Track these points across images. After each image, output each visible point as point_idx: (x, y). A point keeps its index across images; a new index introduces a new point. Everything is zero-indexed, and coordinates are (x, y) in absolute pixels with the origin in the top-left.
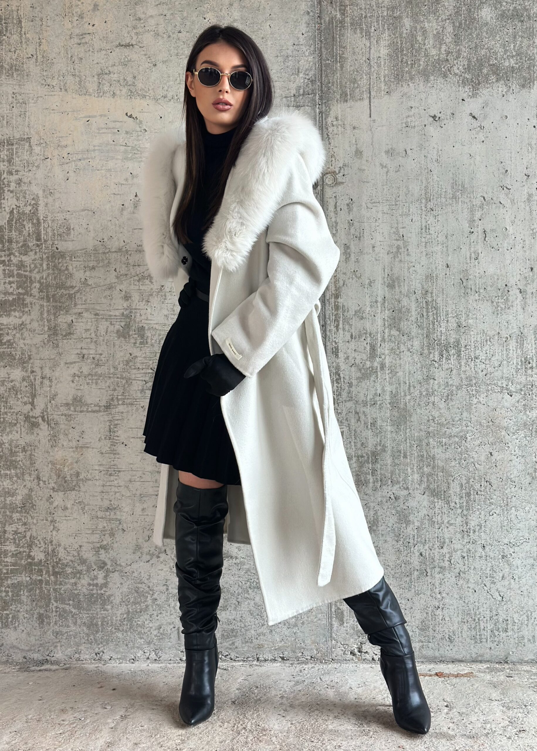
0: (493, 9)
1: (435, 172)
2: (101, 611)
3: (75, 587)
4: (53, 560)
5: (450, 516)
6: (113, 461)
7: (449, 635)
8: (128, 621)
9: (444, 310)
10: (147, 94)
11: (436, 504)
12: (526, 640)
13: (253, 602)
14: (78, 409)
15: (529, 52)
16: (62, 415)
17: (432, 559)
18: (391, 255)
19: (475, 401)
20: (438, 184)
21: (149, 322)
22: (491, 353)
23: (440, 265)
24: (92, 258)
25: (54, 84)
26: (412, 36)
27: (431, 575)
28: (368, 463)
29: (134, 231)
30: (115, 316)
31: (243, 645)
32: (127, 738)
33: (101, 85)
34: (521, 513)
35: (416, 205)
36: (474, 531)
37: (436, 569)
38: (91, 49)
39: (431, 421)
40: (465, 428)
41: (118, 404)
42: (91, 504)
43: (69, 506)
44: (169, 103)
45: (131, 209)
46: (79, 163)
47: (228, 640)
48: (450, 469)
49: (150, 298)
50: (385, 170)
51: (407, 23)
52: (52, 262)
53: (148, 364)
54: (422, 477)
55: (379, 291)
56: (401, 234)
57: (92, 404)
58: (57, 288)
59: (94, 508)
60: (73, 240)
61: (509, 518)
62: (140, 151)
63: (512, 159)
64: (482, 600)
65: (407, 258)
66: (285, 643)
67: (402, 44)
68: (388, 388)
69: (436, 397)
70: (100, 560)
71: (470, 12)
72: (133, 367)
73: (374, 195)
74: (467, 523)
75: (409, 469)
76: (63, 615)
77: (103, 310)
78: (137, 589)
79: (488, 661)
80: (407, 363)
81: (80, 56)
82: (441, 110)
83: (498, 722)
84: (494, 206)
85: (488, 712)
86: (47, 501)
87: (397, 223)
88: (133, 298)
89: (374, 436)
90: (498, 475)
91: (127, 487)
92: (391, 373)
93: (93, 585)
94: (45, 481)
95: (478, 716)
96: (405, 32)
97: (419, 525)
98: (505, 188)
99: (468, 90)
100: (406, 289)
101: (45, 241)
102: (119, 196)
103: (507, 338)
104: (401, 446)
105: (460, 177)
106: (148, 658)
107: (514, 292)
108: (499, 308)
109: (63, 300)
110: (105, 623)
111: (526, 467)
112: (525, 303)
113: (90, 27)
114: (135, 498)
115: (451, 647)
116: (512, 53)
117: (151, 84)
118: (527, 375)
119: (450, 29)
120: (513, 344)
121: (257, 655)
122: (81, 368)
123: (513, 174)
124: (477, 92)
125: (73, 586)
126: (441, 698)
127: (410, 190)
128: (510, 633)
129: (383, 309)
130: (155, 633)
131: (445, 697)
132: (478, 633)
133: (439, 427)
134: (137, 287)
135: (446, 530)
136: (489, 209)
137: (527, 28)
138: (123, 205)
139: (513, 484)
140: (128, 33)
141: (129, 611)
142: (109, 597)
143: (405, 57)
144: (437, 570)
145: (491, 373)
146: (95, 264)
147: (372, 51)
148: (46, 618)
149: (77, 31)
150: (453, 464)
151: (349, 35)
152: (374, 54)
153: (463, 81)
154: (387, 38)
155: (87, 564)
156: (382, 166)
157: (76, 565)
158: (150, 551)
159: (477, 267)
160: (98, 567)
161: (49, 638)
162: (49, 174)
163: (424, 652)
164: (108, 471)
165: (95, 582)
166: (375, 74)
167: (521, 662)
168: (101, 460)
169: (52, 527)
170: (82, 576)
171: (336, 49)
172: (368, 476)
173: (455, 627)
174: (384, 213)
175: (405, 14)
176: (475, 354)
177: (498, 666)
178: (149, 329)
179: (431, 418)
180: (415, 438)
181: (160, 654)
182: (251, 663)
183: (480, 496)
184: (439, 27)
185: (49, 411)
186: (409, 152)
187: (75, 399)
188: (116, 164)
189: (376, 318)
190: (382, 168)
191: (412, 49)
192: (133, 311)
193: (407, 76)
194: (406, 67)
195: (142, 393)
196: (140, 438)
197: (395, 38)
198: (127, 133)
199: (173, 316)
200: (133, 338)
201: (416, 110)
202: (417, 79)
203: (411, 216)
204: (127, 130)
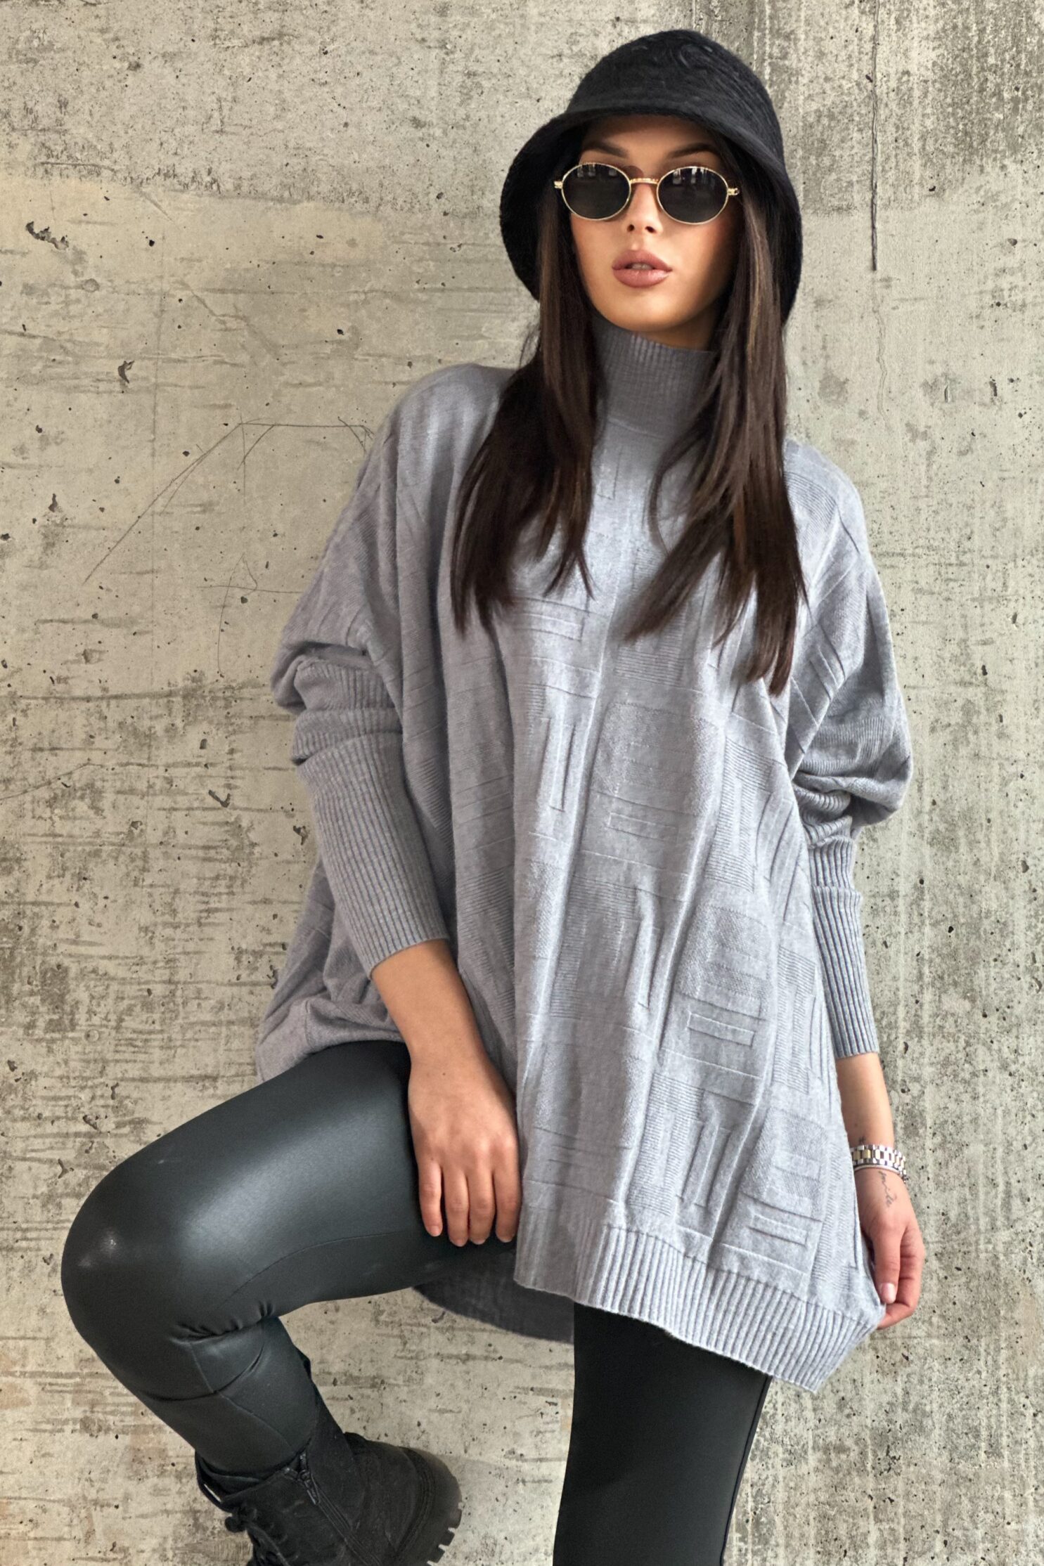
10: (106, 163)
18: (945, 736)
21: (82, 950)
28: (862, 1471)
29: (41, 627)
35: (1029, 569)
44: (185, 196)
45: (34, 551)
49: (91, 865)
50: (923, 445)
53: (74, 1102)
55: (903, 859)
56: (979, 665)
62: (74, 355)
65: (999, 747)
67: (982, 31)
68: (933, 1202)
72: (18, 1113)
73: (885, 529)
75: (1008, 1495)
80: (999, 1112)
87: (965, 627)
89: (885, 1374)
92: (942, 1145)
100: (996, 852)
104: (981, 1413)
127: (1009, 514)
129: (916, 919)
134: (43, 827)
138: (6, 537)
143: (991, 77)
147: (883, 52)
152: (888, 64)
154: (932, 12)
156: (914, 433)
166: (891, 129)
171: (761, 39)
172: (861, 1522)
174: (920, 591)
178: (82, 976)
180: (1030, 1383)
186: (1004, 388)
189: (891, 951)
190: (913, 440)
191: (1019, 52)
192: (29, 910)
193: (999, 139)
194: (997, 109)
195: (44, 1206)
196: (33, 1375)
197: (960, 12)
198: (29, 290)
199: (169, 932)
200: (24, 1006)
201: (1032, 251)
202: (1034, 149)
203: (1012, 604)
204: (31, 282)
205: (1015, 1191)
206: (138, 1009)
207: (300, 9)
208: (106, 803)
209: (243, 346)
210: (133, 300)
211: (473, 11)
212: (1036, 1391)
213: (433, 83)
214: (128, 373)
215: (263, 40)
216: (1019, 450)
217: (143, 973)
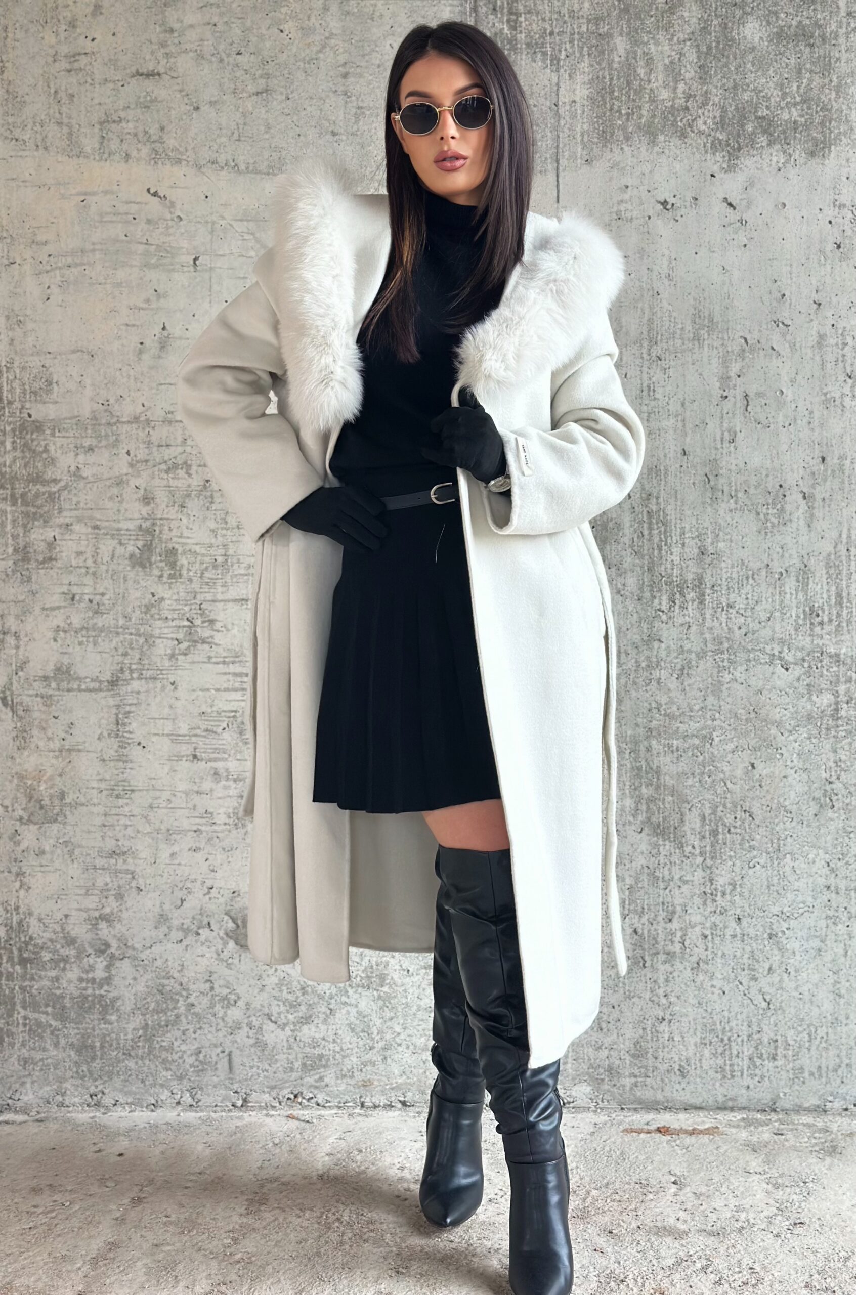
0: (764, 23)
1: (664, 295)
2: (100, 1024)
3: (56, 985)
4: (20, 939)
5: (685, 867)
6: (123, 773)
7: (680, 1065)
8: (146, 1040)
9: (678, 526)
10: (184, 157)
11: (661, 848)
12: (806, 1075)
13: (353, 1011)
14: (64, 685)
15: (823, 97)
16: (37, 695)
17: (654, 939)
19: (728, 677)
20: (670, 316)
21: (185, 541)
22: (756, 598)
23: (672, 451)
24: (89, 431)
25: (26, 137)
26: (629, 66)
27: (652, 966)
29: (160, 387)
30: (127, 530)
31: (339, 1081)
32: (142, 1236)
33: (106, 141)
34: (801, 864)
35: (633, 351)
36: (724, 894)
37: (659, 956)
38: (89, 80)
39: (655, 711)
40: (709, 723)
41: (132, 679)
42: (84, 843)
43: (47, 848)
44: (223, 173)
45: (155, 351)
46: (67, 272)
47: (312, 1073)
48: (685, 791)
49: (187, 501)
51: (621, 44)
52: (21, 438)
53: (182, 611)
54: (637, 803)
57: (86, 678)
58: (29, 483)
59: (91, 852)
60: (56, 402)
61: (781, 873)
62: (171, 253)
63: (793, 275)
64: (736, 1008)
66: (408, 1078)
67: (611, 79)
69: (663, 671)
70: (100, 939)
71: (726, 28)
72: (157, 616)
74: (711, 881)
76: (35, 1030)
77: (107, 521)
78: (161, 988)
79: (744, 1108)
81: (70, 91)
82: (676, 193)
83: (760, 1209)
84: (762, 353)
85: (742, 1193)
86: (11, 839)
88: (158, 501)
90: (764, 801)
91: (146, 818)
93: (88, 981)
94: (7, 807)
95: (726, 1199)
96: (617, 59)
97: (633, 883)
98: (780, 325)
99: (721, 160)
101: (10, 403)
102: (133, 329)
103: (781, 574)
105: (707, 305)
106: (178, 1103)
107: (795, 497)
108: (769, 524)
109: (39, 502)
110: (106, 1045)
111: (810, 787)
112: (812, 516)
113: (88, 42)
114: (160, 836)
115: (683, 1085)
116: (795, 98)
117: (190, 140)
118: (813, 636)
119: (691, 55)
120: (790, 584)
121: (361, 1097)
122: (68, 617)
123: (793, 301)
124: (735, 162)
125: (53, 982)
126: (666, 1169)
127: (624, 324)
128: (780, 1063)
130: (191, 1060)
131: (672, 1167)
132: (728, 1062)
133: (667, 721)
134: (165, 482)
135: (676, 892)
136: (753, 358)
137: (820, 56)
138: (142, 343)
139: (789, 815)
140: (152, 53)
141: (147, 1025)
142: (114, 1000)
143: (616, 103)
144: (662, 957)
145: (754, 632)
146: (94, 442)
147: (562, 91)
148: (8, 1036)
149: (64, 49)
150: (690, 782)
151: (523, 63)
152: (565, 97)
153: (712, 145)
154: (587, 70)
155: (77, 945)
157: (58, 946)
158: (183, 924)
159: (732, 455)
160: (95, 950)
161: (12, 1068)
162: (18, 290)
163: (639, 1094)
164: (113, 790)
165: (90, 976)
166: (566, 130)
167: (799, 1109)
168: (101, 771)
169: (18, 884)
170: (68, 966)
173: (691, 1052)
175: (616, 32)
176: (728, 599)
177: (759, 1116)
178: (184, 553)
179: (654, 705)
180: (628, 739)
181: (198, 1096)
182: (350, 1111)
183: (734, 836)
184: (673, 53)
185: (14, 688)
187: (58, 669)
188: (130, 274)
191: (630, 89)
192: (158, 522)
193: (619, 135)
194: (619, 119)
195: (170, 659)
196: (168, 735)
197: (601, 69)
198: (149, 221)
199: (224, 532)
200: (158, 567)
201: (635, 192)
202: (636, 138)
203: (624, 369)
204: (149, 217)
205: (622, 651)
206: (211, 568)
207: (275, 77)
208: (193, 472)
209: (252, 248)
210: (199, 226)
211: (361, 76)
212: (631, 742)
213: (341, 113)
214: (197, 262)
215: (258, 93)
216: (629, 292)
217: (212, 552)
